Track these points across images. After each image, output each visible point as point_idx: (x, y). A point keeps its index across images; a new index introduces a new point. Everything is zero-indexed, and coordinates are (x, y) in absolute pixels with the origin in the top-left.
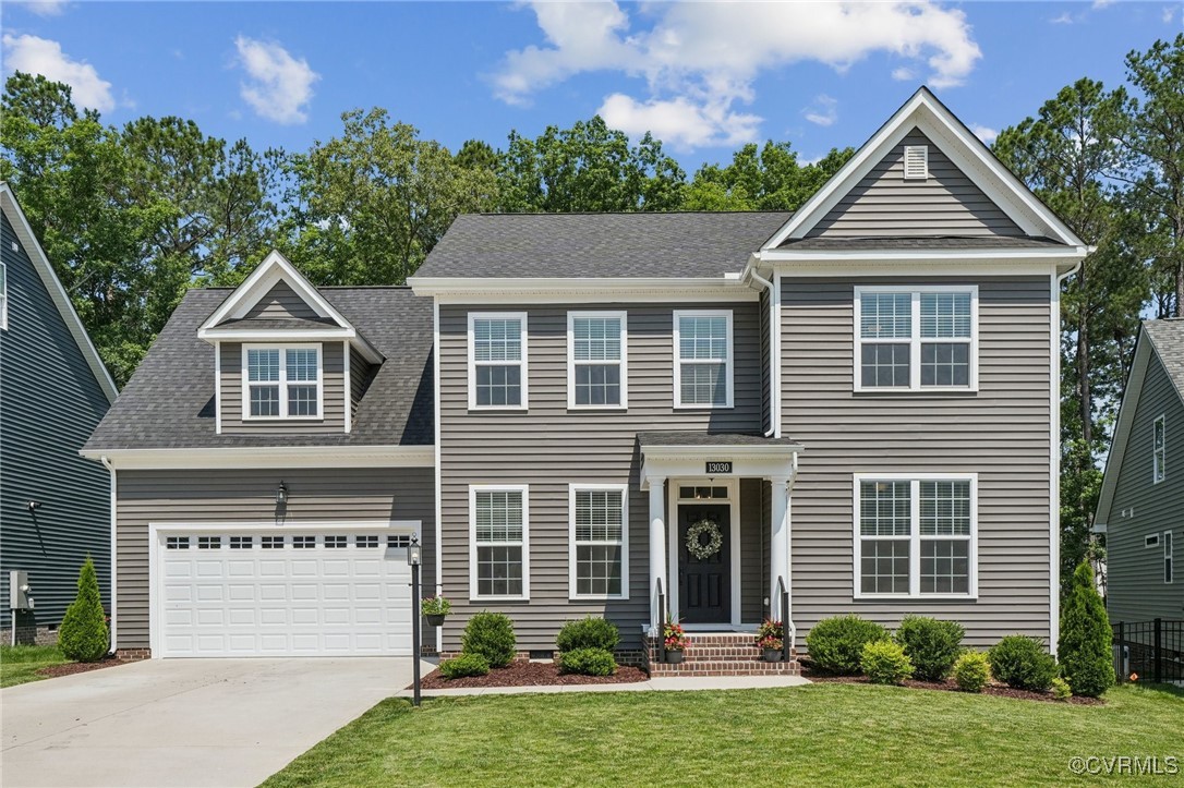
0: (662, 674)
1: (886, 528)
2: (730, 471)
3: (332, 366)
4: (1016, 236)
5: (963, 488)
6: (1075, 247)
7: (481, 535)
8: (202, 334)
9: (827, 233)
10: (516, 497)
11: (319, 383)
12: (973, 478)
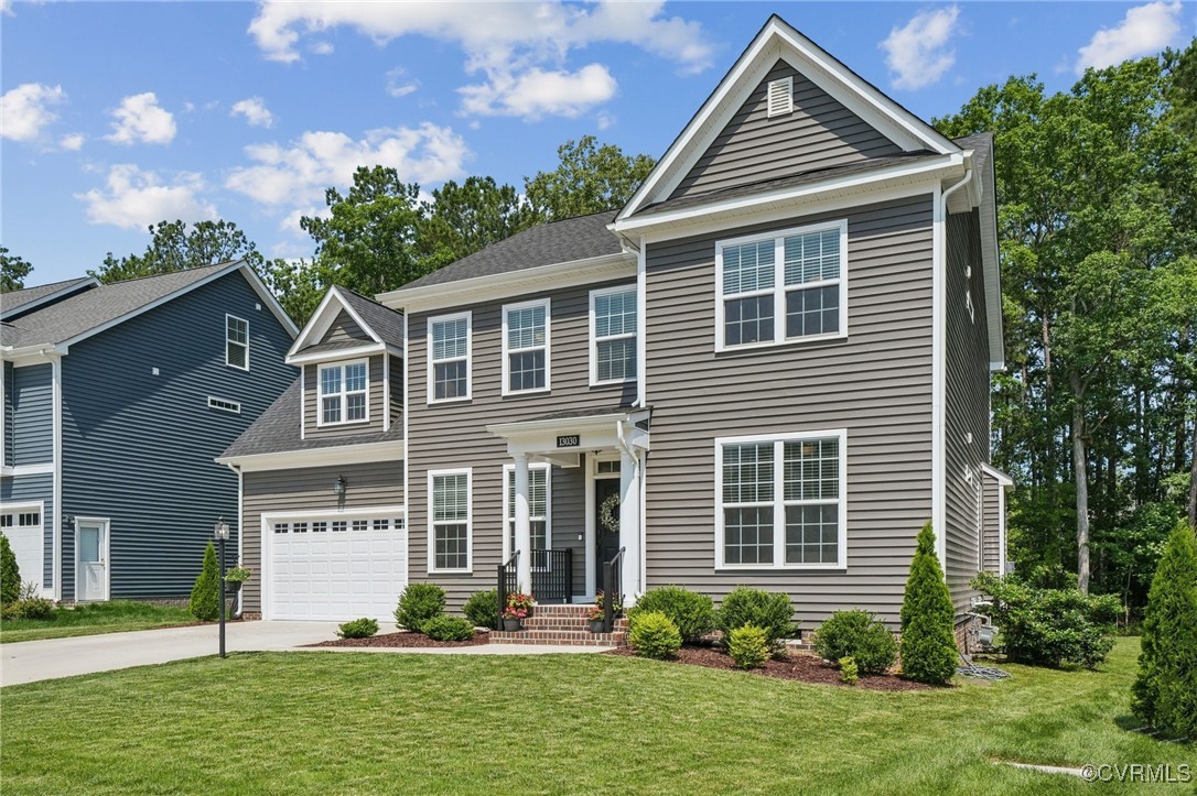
0: (497, 641)
1: (748, 494)
2: (578, 444)
3: (376, 377)
4: (895, 155)
5: (830, 446)
6: (948, 155)
7: (438, 515)
8: (288, 361)
9: (691, 191)
10: (462, 479)
11: (367, 391)
12: (842, 434)
